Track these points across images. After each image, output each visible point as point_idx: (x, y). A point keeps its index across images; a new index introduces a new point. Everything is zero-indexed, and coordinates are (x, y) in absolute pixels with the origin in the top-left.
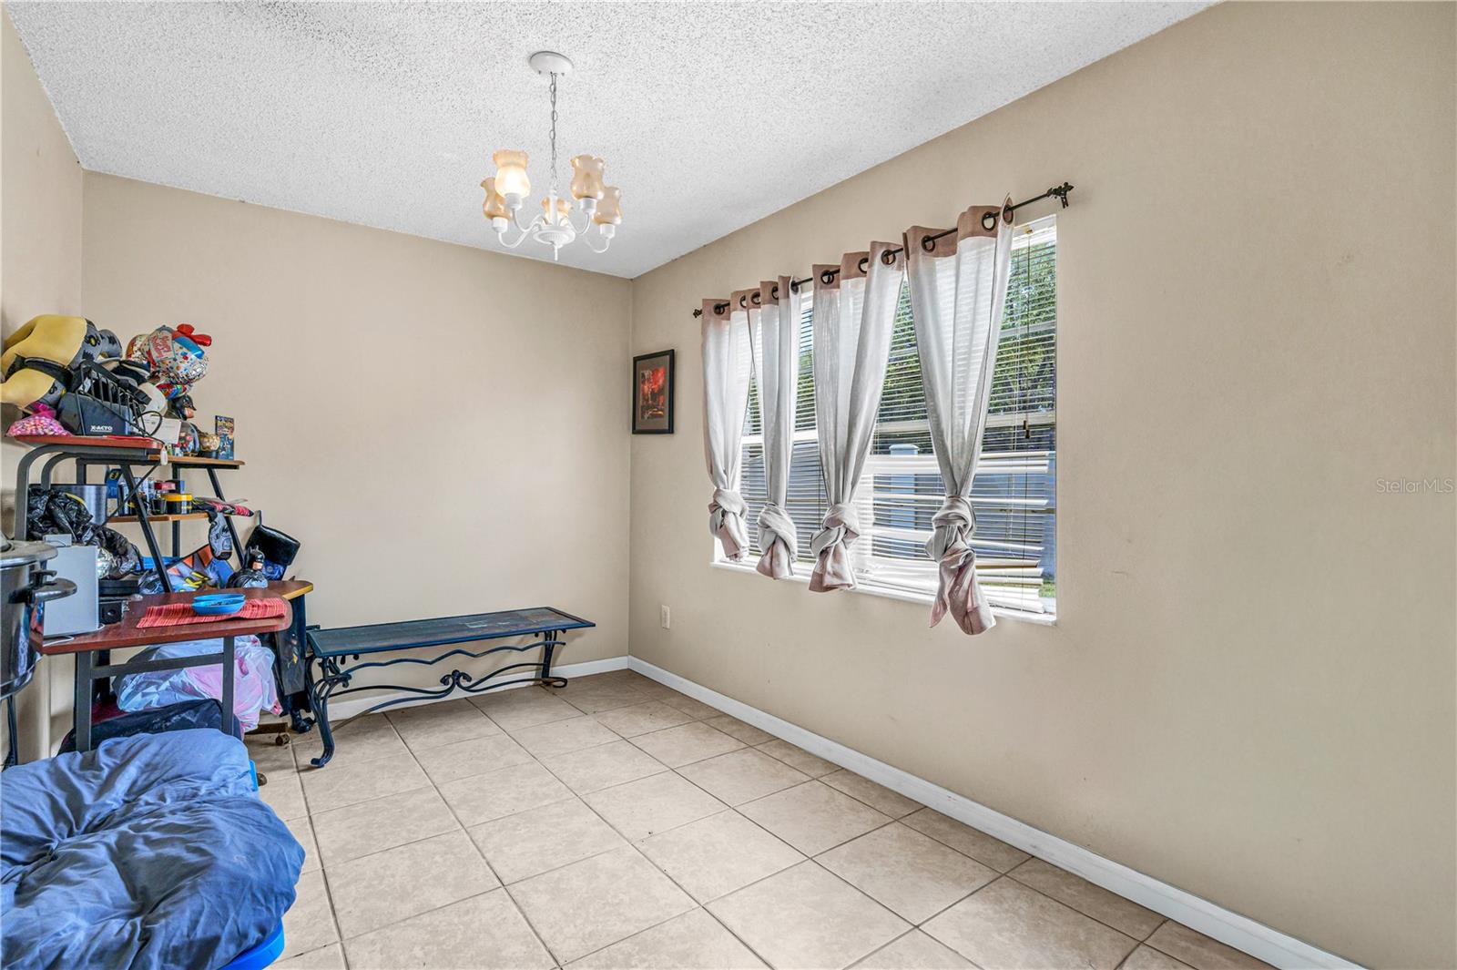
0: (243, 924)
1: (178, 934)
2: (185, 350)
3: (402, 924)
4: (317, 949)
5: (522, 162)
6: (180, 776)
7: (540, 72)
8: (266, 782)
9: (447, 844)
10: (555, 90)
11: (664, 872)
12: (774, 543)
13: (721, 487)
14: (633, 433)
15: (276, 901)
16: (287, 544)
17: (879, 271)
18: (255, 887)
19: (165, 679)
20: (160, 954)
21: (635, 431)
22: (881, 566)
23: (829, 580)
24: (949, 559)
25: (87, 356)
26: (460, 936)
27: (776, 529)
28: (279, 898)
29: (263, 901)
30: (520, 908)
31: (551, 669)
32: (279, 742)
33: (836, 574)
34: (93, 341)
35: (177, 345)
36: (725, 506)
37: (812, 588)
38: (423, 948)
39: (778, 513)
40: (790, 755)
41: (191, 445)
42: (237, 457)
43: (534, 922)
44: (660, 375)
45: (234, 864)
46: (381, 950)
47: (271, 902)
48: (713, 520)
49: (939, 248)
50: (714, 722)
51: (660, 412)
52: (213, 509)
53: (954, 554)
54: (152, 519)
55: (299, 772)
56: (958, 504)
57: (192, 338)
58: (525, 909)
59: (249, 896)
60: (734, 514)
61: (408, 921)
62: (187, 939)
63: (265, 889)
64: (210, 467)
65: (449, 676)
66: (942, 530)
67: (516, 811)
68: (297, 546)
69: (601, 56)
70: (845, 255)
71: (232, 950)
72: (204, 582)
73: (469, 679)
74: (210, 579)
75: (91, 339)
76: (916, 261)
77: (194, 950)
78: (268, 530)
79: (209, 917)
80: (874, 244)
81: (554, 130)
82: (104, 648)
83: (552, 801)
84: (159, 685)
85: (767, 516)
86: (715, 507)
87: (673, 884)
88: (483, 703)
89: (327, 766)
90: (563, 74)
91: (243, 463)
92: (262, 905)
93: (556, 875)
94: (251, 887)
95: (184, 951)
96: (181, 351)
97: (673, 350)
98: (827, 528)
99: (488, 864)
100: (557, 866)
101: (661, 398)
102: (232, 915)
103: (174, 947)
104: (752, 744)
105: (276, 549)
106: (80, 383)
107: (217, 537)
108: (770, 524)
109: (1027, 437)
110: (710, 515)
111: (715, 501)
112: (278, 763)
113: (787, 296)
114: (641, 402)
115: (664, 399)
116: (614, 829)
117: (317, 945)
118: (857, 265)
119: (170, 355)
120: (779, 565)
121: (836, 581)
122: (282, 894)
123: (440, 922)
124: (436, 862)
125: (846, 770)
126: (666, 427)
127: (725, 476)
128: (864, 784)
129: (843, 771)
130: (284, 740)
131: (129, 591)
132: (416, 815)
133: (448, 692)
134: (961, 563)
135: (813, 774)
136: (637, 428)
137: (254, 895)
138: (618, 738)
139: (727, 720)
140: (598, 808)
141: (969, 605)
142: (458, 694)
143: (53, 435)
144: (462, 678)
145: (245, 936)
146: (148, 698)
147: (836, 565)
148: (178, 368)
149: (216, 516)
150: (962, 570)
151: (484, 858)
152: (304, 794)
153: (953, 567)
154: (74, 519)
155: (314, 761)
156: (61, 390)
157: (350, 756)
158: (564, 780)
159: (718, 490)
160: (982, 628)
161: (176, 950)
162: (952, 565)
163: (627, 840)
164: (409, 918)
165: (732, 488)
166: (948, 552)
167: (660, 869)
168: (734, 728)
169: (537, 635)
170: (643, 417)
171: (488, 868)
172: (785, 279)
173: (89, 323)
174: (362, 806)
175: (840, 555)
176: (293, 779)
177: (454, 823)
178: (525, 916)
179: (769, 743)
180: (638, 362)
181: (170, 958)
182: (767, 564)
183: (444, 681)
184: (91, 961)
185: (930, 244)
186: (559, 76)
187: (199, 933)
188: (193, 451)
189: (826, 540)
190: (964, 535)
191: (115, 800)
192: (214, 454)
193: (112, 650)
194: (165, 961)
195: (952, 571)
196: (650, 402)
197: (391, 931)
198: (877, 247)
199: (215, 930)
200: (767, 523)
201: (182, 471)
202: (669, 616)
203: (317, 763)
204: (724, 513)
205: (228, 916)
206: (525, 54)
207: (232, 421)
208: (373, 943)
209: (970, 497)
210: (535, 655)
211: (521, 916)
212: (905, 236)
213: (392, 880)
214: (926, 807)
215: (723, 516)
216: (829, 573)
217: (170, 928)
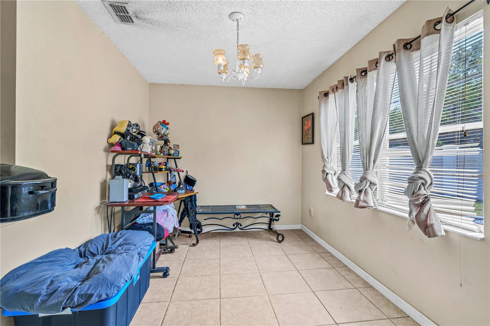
0: (101, 293)
1: (84, 290)
2: (162, 127)
3: (187, 302)
4: (163, 302)
5: (223, 53)
6: (129, 243)
7: (233, 21)
8: (178, 248)
9: (212, 279)
10: (238, 25)
11: (274, 310)
12: (344, 186)
13: (326, 164)
14: (302, 144)
15: (114, 287)
16: (193, 180)
17: (384, 65)
18: (109, 282)
19: (148, 215)
20: (78, 295)
21: (303, 144)
22: (391, 199)
23: (361, 204)
24: (415, 198)
25: (128, 130)
26: (199, 312)
27: (343, 180)
28: (115, 287)
29: (109, 286)
30: (220, 308)
31: (271, 226)
32: (190, 237)
33: (365, 201)
34: (129, 126)
35: (161, 126)
36: (327, 171)
37: (355, 207)
38: (187, 312)
39: (345, 174)
40: (349, 275)
41: (166, 153)
42: (180, 156)
43: (222, 314)
44: (309, 122)
45: (106, 273)
46: (177, 308)
47: (112, 288)
48: (323, 176)
49: (414, 47)
50: (323, 255)
51: (310, 136)
52: (171, 170)
53: (417, 196)
54: (155, 173)
55: (190, 246)
56: (420, 171)
57: (165, 124)
58: (222, 309)
59: (106, 284)
60: (331, 174)
61: (189, 301)
62: (85, 293)
63: (111, 283)
64: (175, 159)
65: (235, 224)
66: (411, 184)
67: (237, 273)
68: (195, 181)
69: (251, 8)
70: (369, 61)
71: (97, 299)
72: (170, 190)
73: (241, 226)
74: (171, 189)
75: (129, 125)
76: (400, 56)
77: (87, 296)
78: (189, 176)
79: (93, 288)
80: (380, 53)
81: (238, 39)
82: (141, 206)
83: (250, 272)
84: (146, 217)
85: (340, 176)
86: (324, 171)
87: (275, 316)
88: (246, 234)
89: (197, 246)
90: (240, 19)
91: (182, 157)
92: (109, 288)
93: (238, 299)
94: (107, 282)
95: (84, 296)
96: (161, 127)
97: (313, 113)
98: (361, 181)
99: (220, 289)
100: (239, 296)
101: (310, 131)
102: (99, 289)
103: (82, 294)
104: (334, 267)
105: (190, 182)
106: (127, 137)
107: (172, 178)
108: (341, 179)
109: (465, 136)
110: (322, 174)
111: (323, 169)
112: (186, 243)
113: (348, 84)
114: (304, 133)
115: (311, 131)
116: (265, 288)
117: (164, 301)
118: (375, 64)
119: (159, 129)
120: (345, 196)
121: (364, 204)
122: (116, 286)
123: (196, 304)
124: (206, 284)
125: (373, 288)
126: (311, 142)
127: (327, 159)
128: (379, 297)
129: (372, 288)
130: (191, 236)
131: (137, 191)
132: (210, 267)
133: (235, 229)
134: (421, 201)
135: (356, 286)
136: (304, 142)
137: (107, 284)
138: (284, 254)
139: (329, 255)
140: (263, 278)
141: (428, 222)
142: (237, 230)
143: (118, 151)
144: (239, 225)
145: (101, 296)
146: (144, 220)
147: (365, 197)
148: (161, 132)
149: (172, 172)
150: (423, 204)
151: (220, 286)
152: (187, 253)
153: (416, 203)
154: (126, 172)
155: (193, 244)
156: (122, 139)
157: (204, 244)
158: (258, 266)
159: (325, 165)
160: (435, 235)
161: (82, 295)
162: (416, 201)
163: (268, 293)
164: (189, 300)
165: (330, 164)
166: (414, 195)
167: (273, 309)
168: (330, 258)
169: (266, 214)
170: (305, 139)
171: (219, 290)
172: (346, 78)
173: (129, 121)
174: (198, 260)
175: (368, 193)
176: (186, 247)
177: (218, 272)
178: (220, 311)
179: (342, 268)
180: (303, 119)
181: (80, 297)
182: (340, 195)
183: (234, 225)
184: (63, 292)
185: (409, 46)
186: (239, 20)
187: (89, 292)
188: (167, 154)
189: (360, 186)
190: (426, 187)
191: (114, 247)
192: (172, 155)
193: (143, 207)
194: (79, 297)
195: (417, 205)
196: (307, 133)
197: (183, 303)
198: (382, 54)
199: (93, 292)
200: (340, 178)
201: (169, 159)
202: (312, 212)
203: (194, 245)
204: (327, 174)
205: (98, 288)
206: (227, 16)
207: (179, 146)
208: (176, 305)
209: (429, 168)
210: (267, 220)
211: (219, 310)
212: (394, 45)
213: (192, 286)
214: (409, 317)
215: (327, 175)
216: (361, 201)
217: (82, 289)
